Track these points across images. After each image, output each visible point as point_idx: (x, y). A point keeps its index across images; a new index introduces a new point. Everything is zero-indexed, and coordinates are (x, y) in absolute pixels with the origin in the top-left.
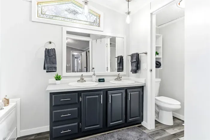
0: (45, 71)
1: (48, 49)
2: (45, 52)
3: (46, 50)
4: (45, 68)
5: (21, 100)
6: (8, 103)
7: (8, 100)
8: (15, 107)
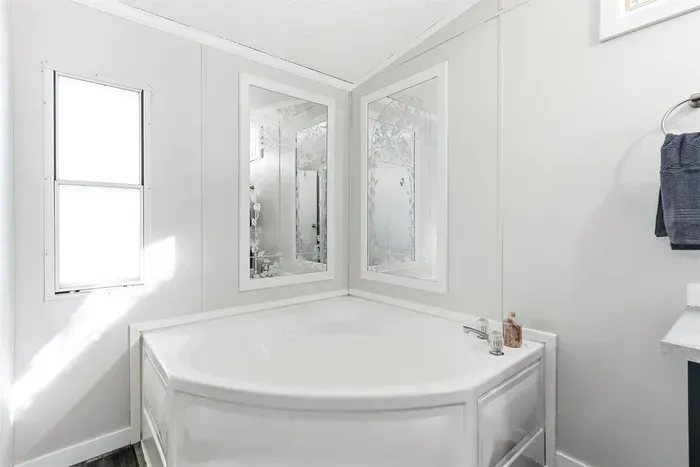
0: (666, 241)
1: (684, 137)
2: (665, 151)
3: (666, 143)
4: (661, 230)
5: (557, 339)
6: (519, 339)
7: (517, 330)
8: (540, 358)
